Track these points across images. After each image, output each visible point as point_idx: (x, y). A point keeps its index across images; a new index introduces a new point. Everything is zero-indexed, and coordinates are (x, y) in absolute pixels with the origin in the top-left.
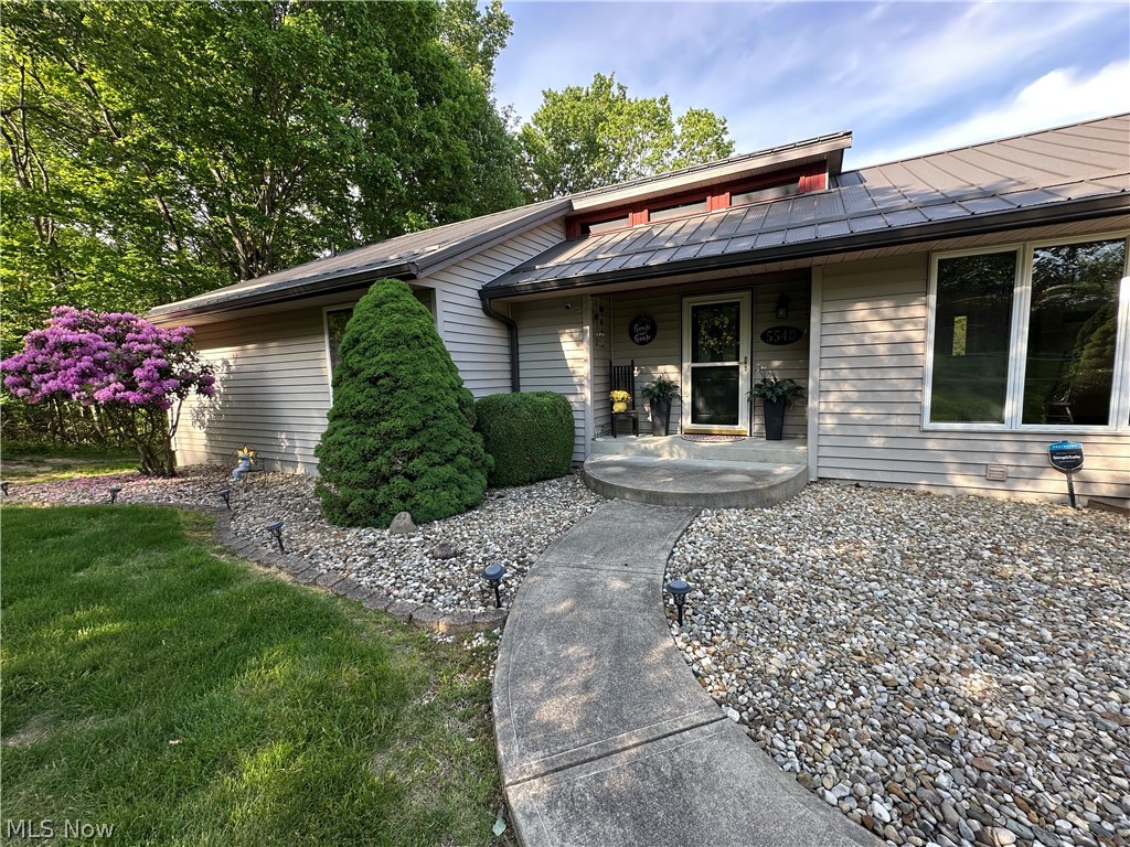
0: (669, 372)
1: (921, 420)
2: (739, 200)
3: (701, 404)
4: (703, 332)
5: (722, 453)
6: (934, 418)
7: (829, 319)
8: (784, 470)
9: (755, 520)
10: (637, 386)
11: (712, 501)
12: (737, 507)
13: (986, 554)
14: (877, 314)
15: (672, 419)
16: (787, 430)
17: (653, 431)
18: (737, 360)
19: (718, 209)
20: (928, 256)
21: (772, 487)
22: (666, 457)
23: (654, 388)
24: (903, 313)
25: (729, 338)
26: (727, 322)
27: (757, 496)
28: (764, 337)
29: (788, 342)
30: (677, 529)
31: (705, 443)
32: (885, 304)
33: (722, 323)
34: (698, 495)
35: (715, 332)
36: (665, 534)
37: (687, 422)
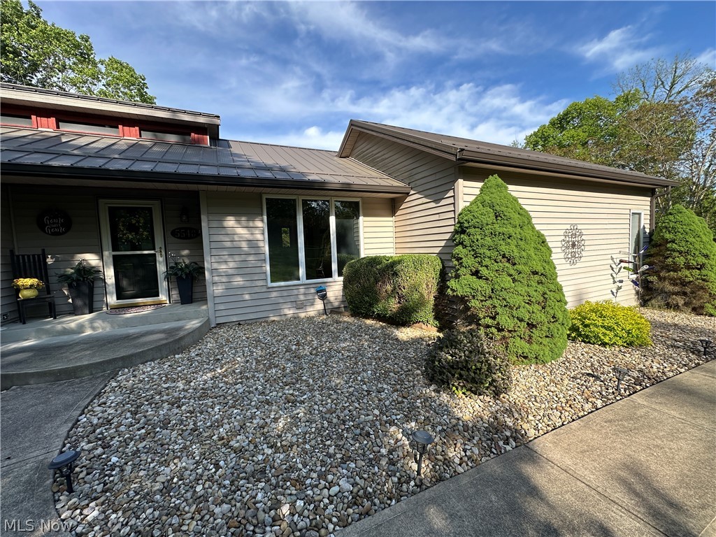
0: (92, 259)
1: (267, 282)
2: (146, 135)
3: (125, 283)
4: (122, 228)
5: (144, 320)
6: (272, 281)
7: (214, 224)
8: (194, 324)
9: (166, 366)
10: (51, 272)
11: (130, 362)
12: (153, 360)
13: (294, 347)
14: (239, 223)
15: (96, 298)
16: (195, 296)
17: (75, 311)
18: (154, 249)
19: (129, 137)
20: (260, 195)
21: (181, 339)
22: (89, 332)
23: (72, 274)
24: (251, 224)
25: (145, 233)
26: (142, 221)
27: (174, 345)
28: (174, 234)
29: (191, 238)
30: (87, 397)
31: (129, 315)
32: (243, 218)
33: (138, 222)
34: (115, 360)
35: (133, 228)
36: (72, 406)
37: (112, 299)
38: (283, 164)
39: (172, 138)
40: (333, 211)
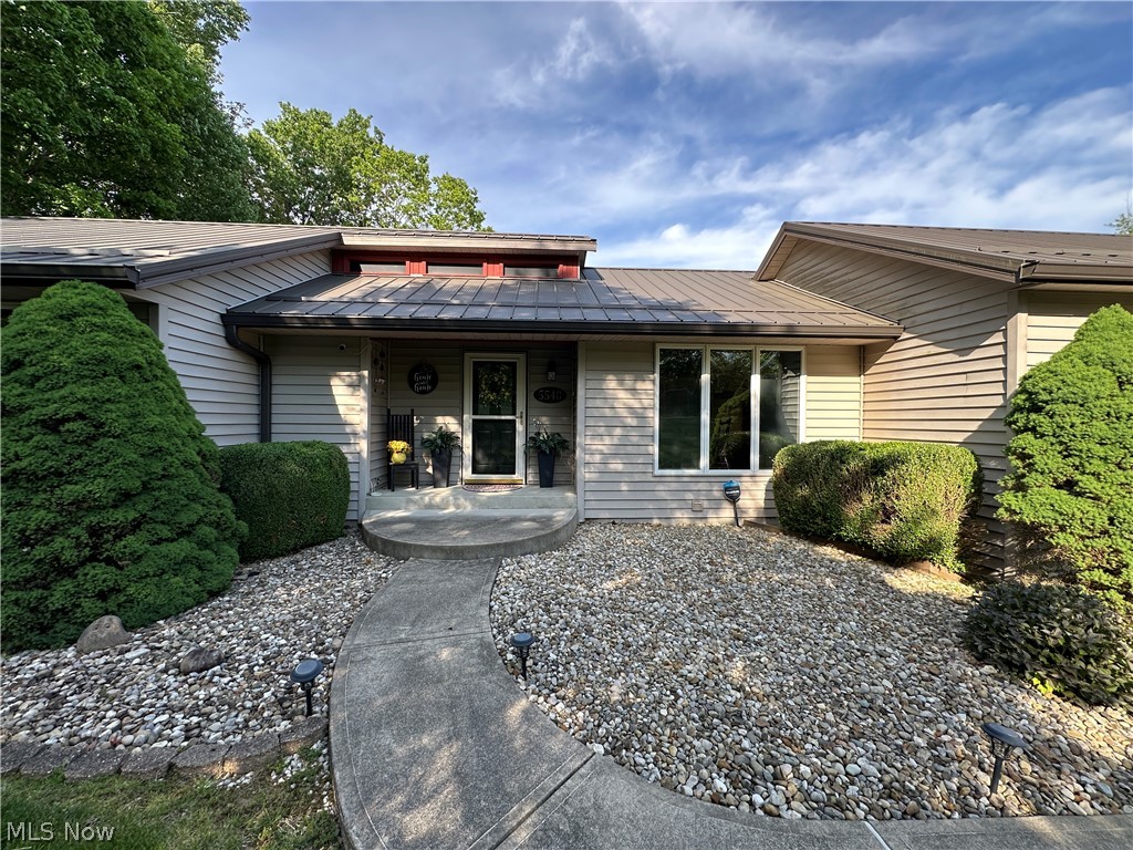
0: (449, 423)
1: (653, 468)
2: (510, 271)
3: (480, 456)
4: (484, 387)
5: (505, 502)
6: (662, 466)
7: (591, 384)
8: (561, 515)
9: (551, 563)
10: (417, 436)
11: (510, 549)
12: (531, 553)
13: (708, 567)
14: (622, 385)
15: (453, 469)
16: (557, 478)
17: (435, 484)
18: (514, 414)
19: (493, 276)
20: (653, 345)
21: (557, 531)
22: (451, 509)
23: (435, 439)
24: (640, 385)
25: (507, 394)
26: (505, 379)
27: (549, 540)
28: (537, 395)
29: (556, 401)
30: (487, 582)
31: (486, 494)
32: (627, 377)
33: (501, 380)
34: (498, 545)
35: (494, 388)
36: (477, 589)
37: (467, 474)
38: (680, 298)
39: (534, 274)
40: (758, 367)
